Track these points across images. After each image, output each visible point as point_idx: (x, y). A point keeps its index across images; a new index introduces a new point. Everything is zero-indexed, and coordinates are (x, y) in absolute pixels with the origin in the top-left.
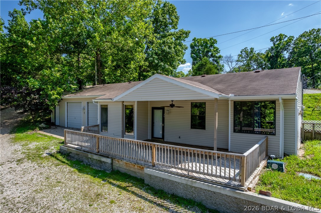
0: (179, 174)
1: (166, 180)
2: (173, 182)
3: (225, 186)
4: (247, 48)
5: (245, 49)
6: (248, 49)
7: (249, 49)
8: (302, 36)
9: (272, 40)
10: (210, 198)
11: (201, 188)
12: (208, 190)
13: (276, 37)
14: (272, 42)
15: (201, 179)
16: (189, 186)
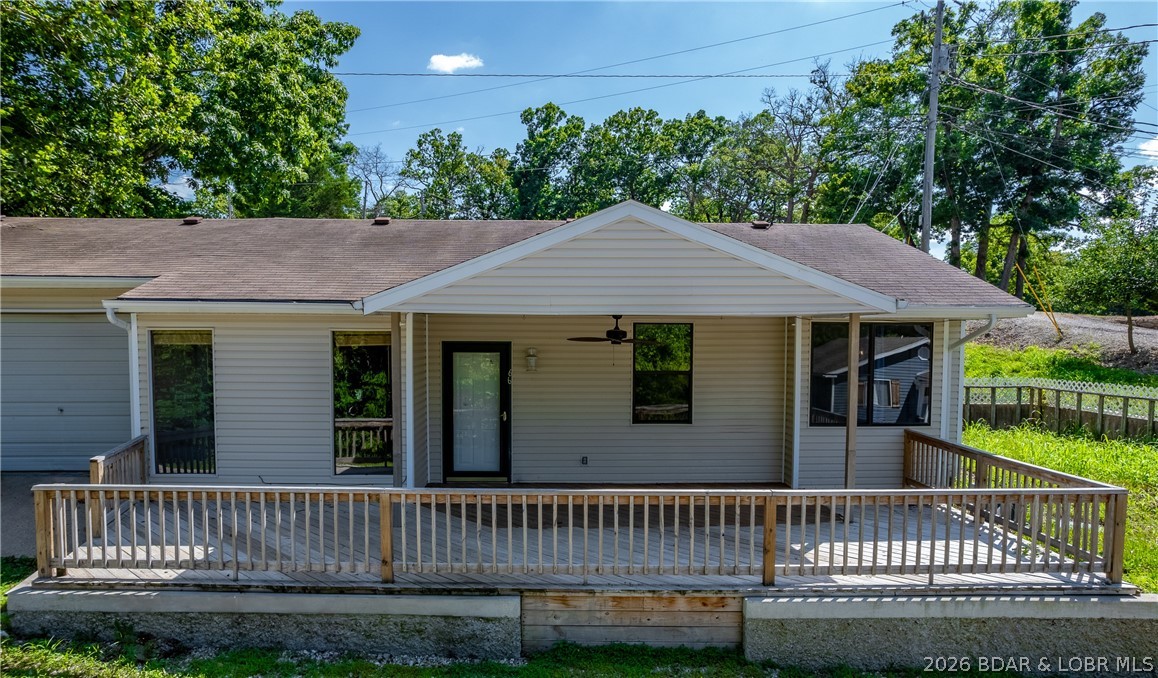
0: (906, 591)
1: (859, 622)
2: (889, 626)
3: (1076, 592)
4: (439, 131)
5: (432, 133)
6: (441, 134)
7: (444, 134)
8: (610, 123)
9: (527, 117)
10: (1036, 643)
11: (1005, 619)
12: (1026, 619)
13: (537, 111)
14: (526, 127)
15: (991, 589)
16: (958, 623)
